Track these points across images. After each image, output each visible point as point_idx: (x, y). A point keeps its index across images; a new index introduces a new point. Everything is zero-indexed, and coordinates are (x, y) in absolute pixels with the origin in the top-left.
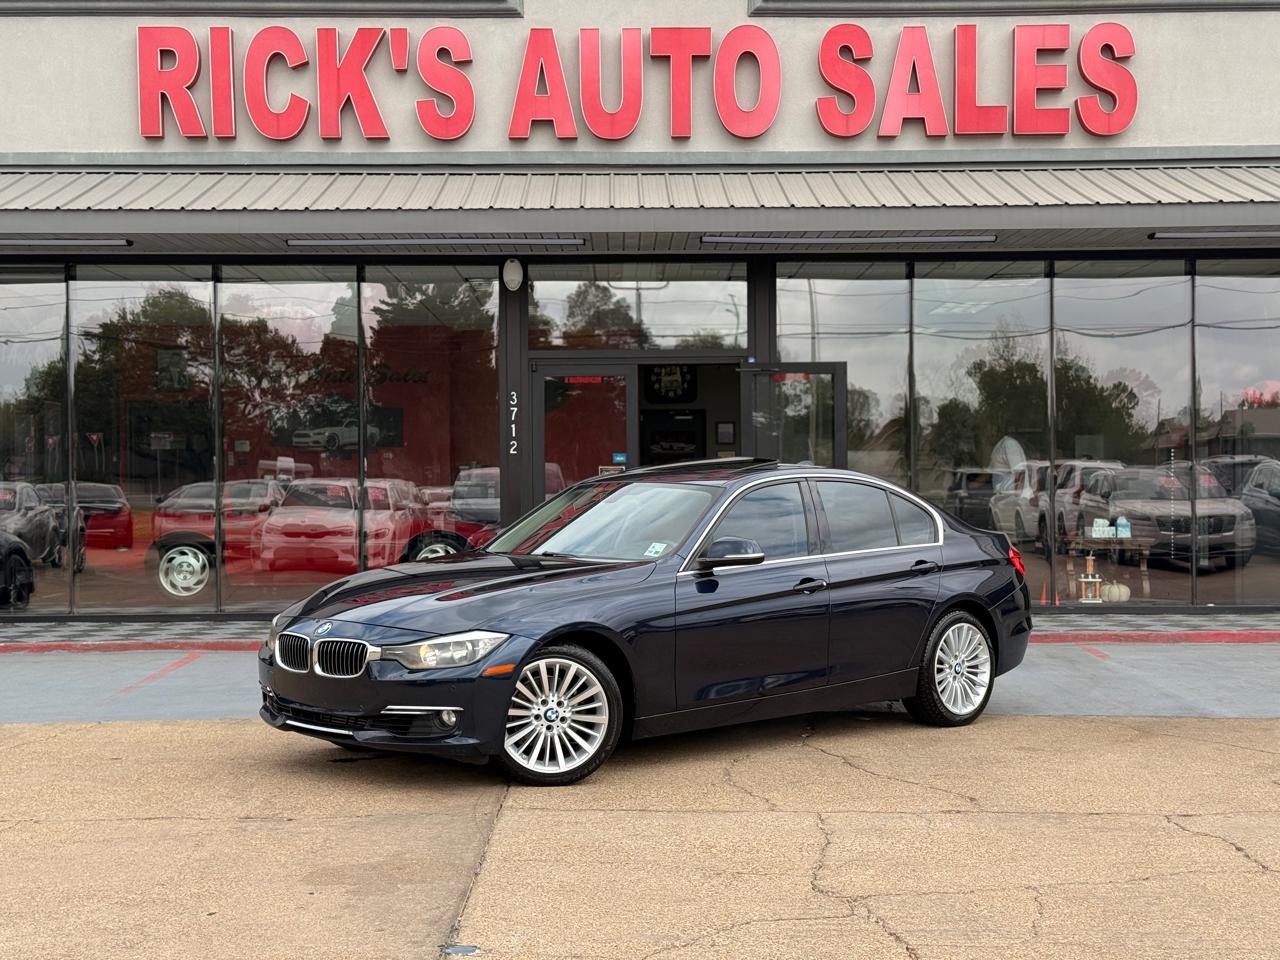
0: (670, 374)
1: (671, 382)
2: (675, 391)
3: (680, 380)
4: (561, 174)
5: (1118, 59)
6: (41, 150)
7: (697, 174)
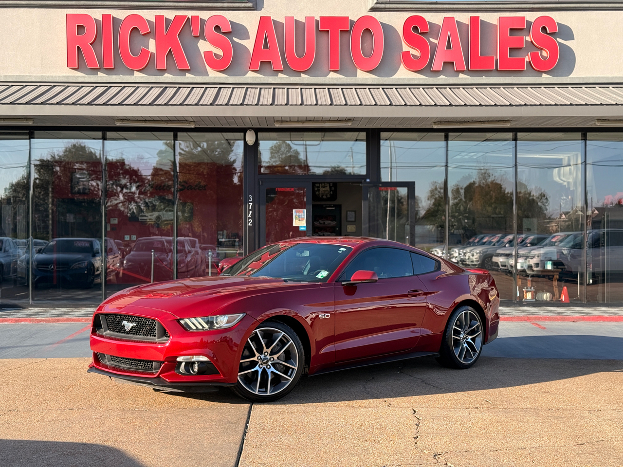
0: (324, 187)
1: (325, 191)
2: (326, 196)
3: (329, 190)
4: (274, 88)
5: (549, 34)
6: (18, 74)
7: (342, 89)
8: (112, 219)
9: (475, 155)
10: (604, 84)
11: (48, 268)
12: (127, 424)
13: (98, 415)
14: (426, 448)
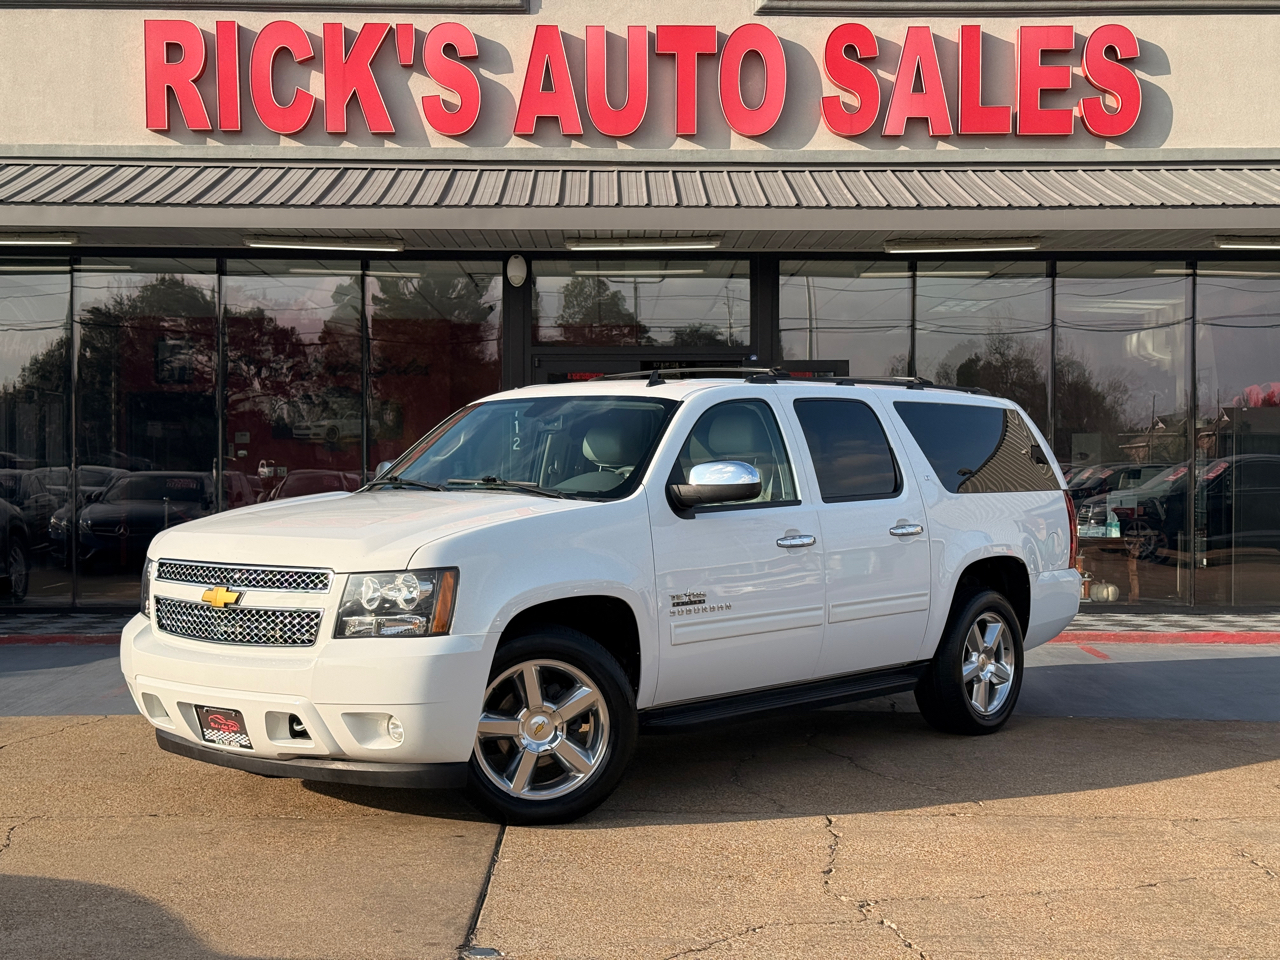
4: (565, 171)
5: (1121, 61)
6: (46, 142)
7: (701, 172)
8: (238, 434)
9: (974, 305)
10: (1233, 164)
11: (113, 532)
12: (264, 846)
13: (208, 827)
14: (845, 891)
